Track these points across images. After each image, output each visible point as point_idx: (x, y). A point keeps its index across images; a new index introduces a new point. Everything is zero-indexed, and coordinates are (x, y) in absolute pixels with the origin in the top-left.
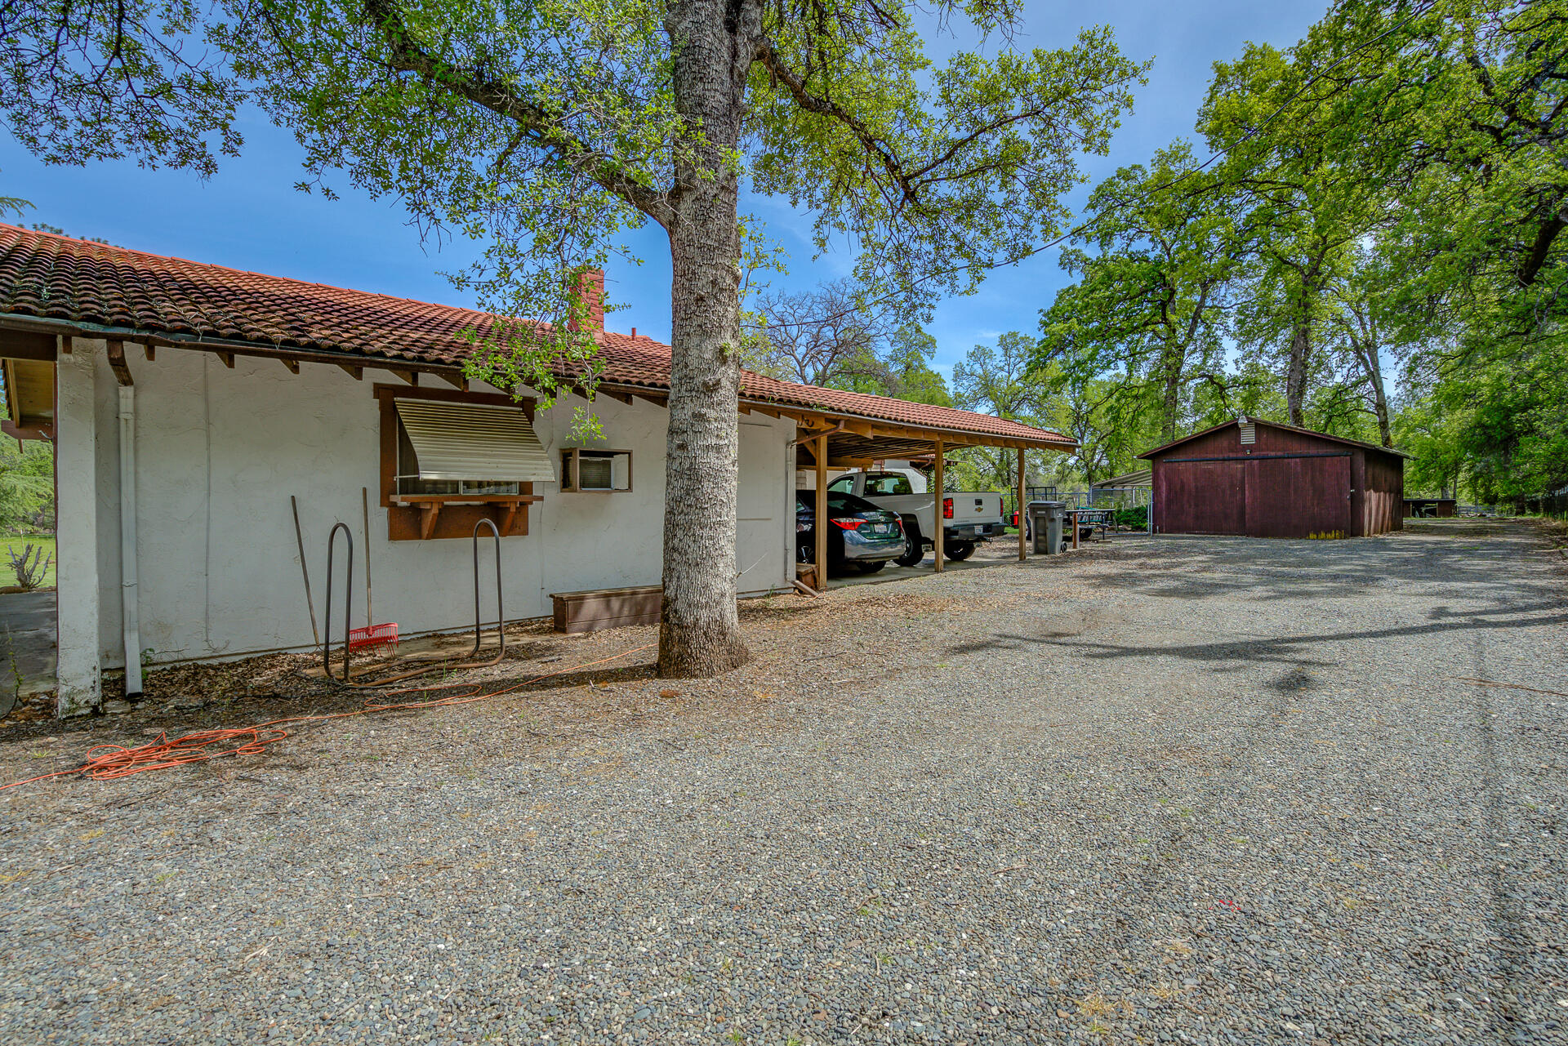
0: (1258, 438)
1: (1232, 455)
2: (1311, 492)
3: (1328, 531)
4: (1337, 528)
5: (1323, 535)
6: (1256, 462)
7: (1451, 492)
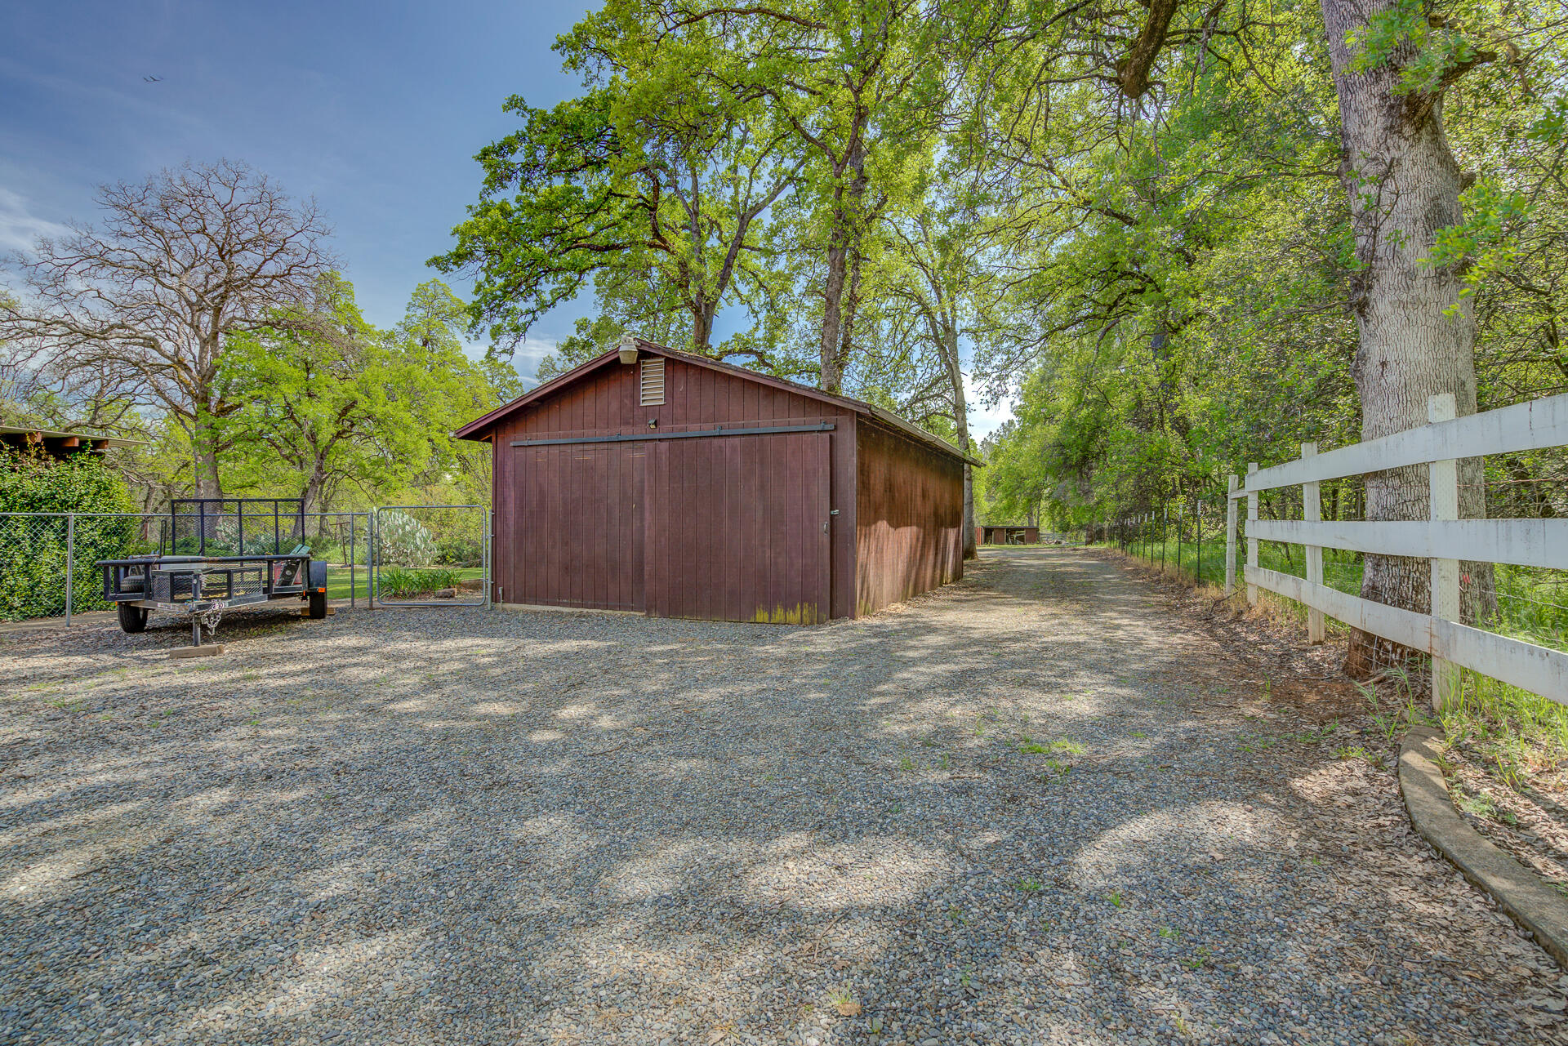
0: (670, 393)
1: (627, 432)
2: (759, 513)
3: (789, 606)
4: (805, 598)
5: (779, 615)
6: (664, 446)
7: (1035, 520)
